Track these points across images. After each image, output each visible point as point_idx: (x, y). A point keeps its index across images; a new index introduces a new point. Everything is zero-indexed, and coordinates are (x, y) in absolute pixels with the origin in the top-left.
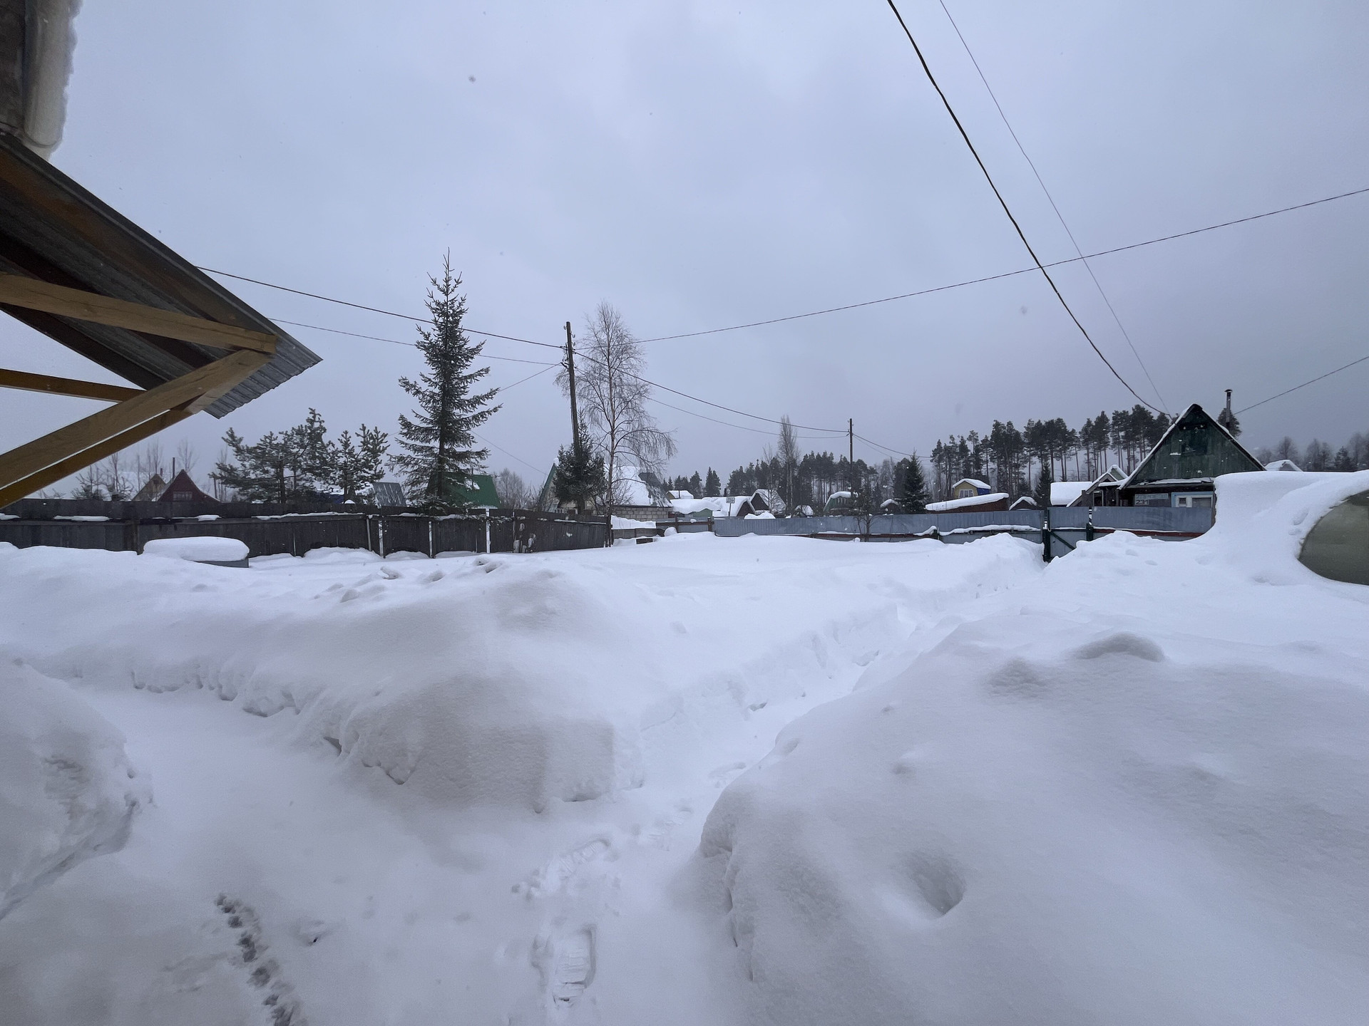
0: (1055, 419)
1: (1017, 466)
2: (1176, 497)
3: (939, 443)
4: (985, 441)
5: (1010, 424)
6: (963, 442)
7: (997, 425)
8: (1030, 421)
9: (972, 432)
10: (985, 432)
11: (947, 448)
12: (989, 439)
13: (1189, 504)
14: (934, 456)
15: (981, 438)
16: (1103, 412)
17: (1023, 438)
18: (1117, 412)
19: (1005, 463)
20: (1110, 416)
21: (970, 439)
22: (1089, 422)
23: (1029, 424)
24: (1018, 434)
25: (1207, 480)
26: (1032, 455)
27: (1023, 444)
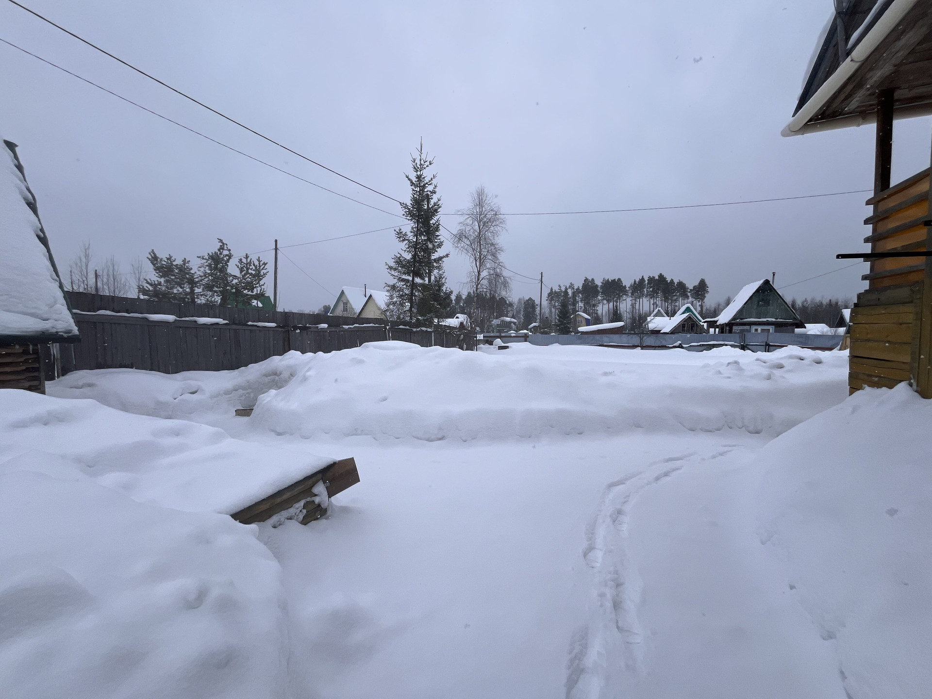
0: (616, 279)
1: (594, 306)
2: (754, 328)
3: (552, 289)
4: (578, 289)
5: (593, 280)
6: (566, 289)
7: (586, 280)
8: (604, 279)
9: (571, 283)
10: (579, 284)
11: (556, 292)
12: (580, 288)
13: (759, 331)
14: (548, 297)
15: (576, 287)
16: (643, 276)
17: (599, 289)
18: (650, 277)
19: (588, 303)
20: (646, 279)
21: (570, 287)
22: (635, 281)
23: (603, 280)
24: (597, 286)
25: (769, 319)
26: (603, 300)
27: (599, 292)
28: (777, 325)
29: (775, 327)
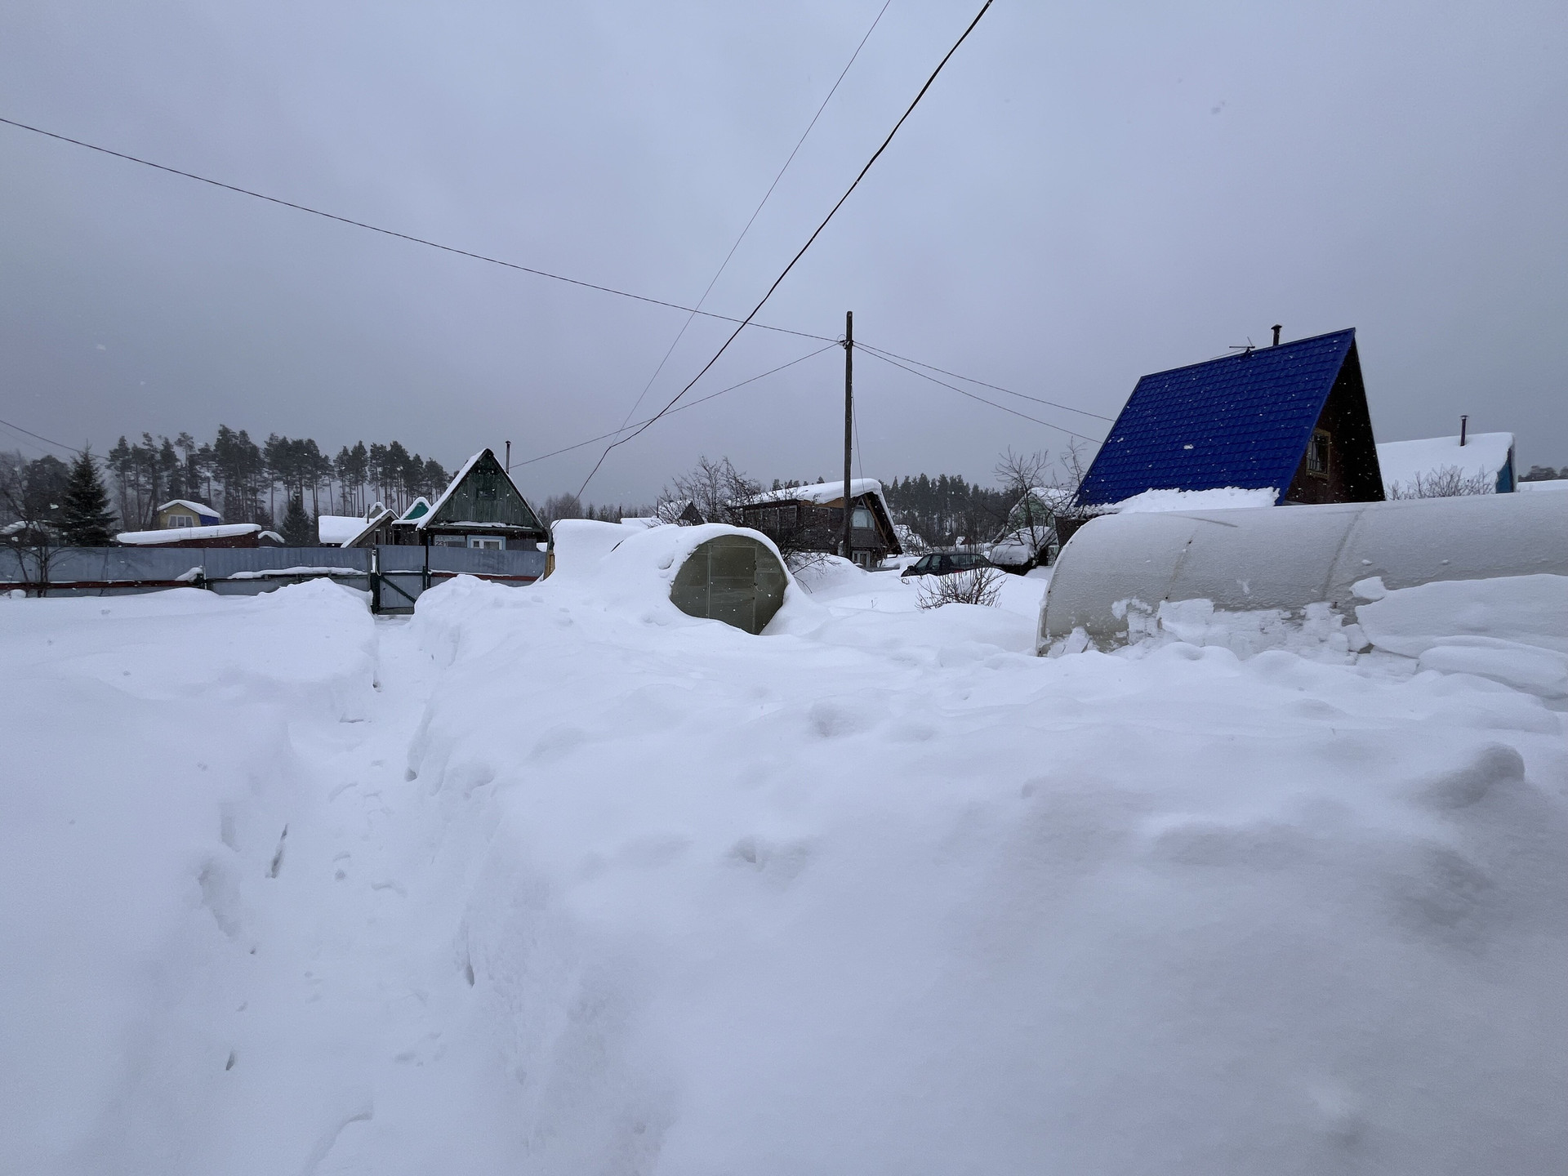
0: (306, 440)
1: (254, 491)
2: (472, 539)
3: (122, 441)
4: (205, 450)
5: (243, 434)
6: (167, 446)
7: (224, 432)
8: (272, 435)
9: (183, 435)
11: (138, 452)
12: (212, 448)
13: (482, 546)
14: (115, 459)
15: (198, 446)
19: (237, 484)
21: (180, 443)
25: (497, 525)
26: (275, 479)
27: (262, 463)
28: (509, 535)
29: (507, 539)
